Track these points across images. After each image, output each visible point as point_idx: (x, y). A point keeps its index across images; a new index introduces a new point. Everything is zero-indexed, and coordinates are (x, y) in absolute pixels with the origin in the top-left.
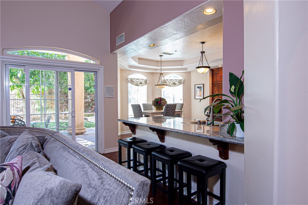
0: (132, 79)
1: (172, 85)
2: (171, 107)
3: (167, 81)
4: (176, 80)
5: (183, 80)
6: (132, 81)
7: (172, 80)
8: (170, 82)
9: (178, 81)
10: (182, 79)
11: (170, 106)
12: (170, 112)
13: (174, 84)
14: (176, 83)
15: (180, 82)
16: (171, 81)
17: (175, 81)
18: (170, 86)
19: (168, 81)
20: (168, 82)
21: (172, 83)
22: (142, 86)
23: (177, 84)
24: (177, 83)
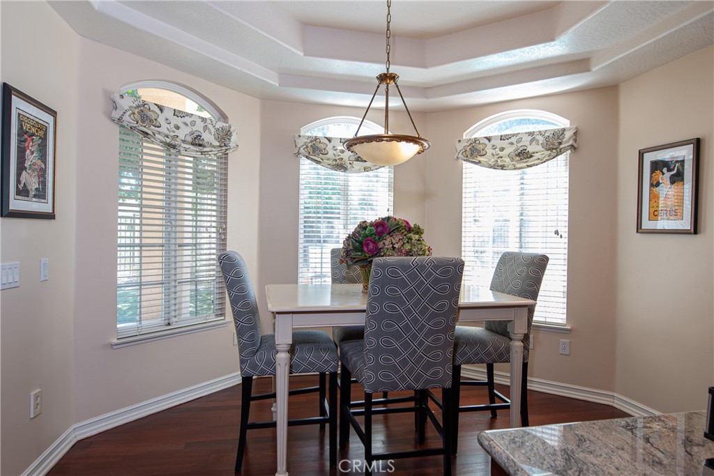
0: (316, 139)
1: (512, 159)
2: (413, 277)
3: (489, 145)
4: (531, 134)
5: (568, 134)
6: (315, 150)
7: (514, 140)
8: (502, 149)
9: (541, 139)
10: (568, 126)
11: (403, 275)
12: (408, 312)
13: (523, 155)
14: (530, 149)
15: (554, 145)
16: (504, 144)
17: (527, 139)
18: (502, 167)
19: (493, 142)
20: (494, 147)
21: (510, 150)
22: (366, 169)
23: (536, 156)
24: (540, 148)
